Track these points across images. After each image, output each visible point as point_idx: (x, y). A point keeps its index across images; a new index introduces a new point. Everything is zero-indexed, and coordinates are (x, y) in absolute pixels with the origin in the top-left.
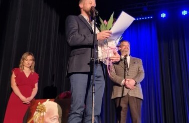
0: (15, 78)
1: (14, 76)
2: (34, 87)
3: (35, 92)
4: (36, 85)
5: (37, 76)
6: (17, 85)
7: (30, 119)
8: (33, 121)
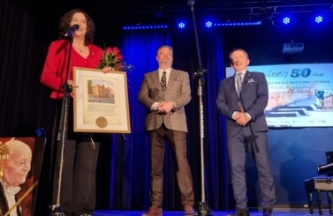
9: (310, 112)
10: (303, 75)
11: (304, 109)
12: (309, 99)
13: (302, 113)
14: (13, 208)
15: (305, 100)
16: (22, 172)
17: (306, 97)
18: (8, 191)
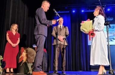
0: (8, 35)
1: (7, 34)
2: (18, 40)
3: (18, 42)
4: (19, 39)
5: (19, 35)
6: (10, 39)
7: (21, 55)
8: (22, 56)
9: (114, 40)
10: (112, 28)
11: (112, 39)
12: (114, 36)
13: (111, 41)
14: (31, 70)
15: (112, 36)
16: (33, 59)
17: (113, 35)
18: (29, 65)
